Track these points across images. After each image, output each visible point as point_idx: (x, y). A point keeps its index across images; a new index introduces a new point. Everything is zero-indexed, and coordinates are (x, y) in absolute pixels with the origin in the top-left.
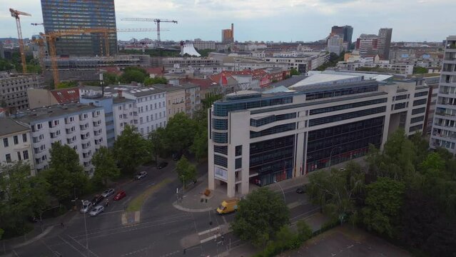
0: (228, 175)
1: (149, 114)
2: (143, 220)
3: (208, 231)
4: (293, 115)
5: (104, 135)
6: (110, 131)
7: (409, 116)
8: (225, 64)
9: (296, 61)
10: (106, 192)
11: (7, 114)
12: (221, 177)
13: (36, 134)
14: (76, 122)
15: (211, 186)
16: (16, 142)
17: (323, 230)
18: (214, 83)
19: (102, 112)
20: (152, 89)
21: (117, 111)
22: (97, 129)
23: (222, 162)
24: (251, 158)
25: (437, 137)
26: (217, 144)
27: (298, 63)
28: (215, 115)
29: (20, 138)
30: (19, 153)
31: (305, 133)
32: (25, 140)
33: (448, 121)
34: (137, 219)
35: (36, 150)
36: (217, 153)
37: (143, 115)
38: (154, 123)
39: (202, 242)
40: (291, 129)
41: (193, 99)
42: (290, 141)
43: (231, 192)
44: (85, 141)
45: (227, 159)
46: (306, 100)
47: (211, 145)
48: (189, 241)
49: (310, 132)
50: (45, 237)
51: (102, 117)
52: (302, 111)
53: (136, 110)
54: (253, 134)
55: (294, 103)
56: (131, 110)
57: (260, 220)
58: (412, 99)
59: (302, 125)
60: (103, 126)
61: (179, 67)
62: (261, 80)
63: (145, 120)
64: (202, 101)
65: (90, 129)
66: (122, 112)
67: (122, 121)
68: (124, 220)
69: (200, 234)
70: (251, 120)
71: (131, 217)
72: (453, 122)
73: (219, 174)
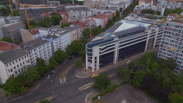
0: (92, 65)
1: (65, 40)
2: (67, 81)
3: (86, 85)
4: (114, 45)
5: (51, 50)
6: (53, 49)
7: (156, 39)
8: (91, 9)
9: (119, 6)
10: (54, 71)
11: (21, 48)
12: (90, 66)
13: (31, 55)
14: (42, 48)
15: (87, 68)
16: (25, 58)
17: (121, 85)
18: (87, 24)
19: (50, 43)
20: (65, 31)
21: (54, 42)
22: (49, 49)
23: (90, 61)
24: (100, 60)
25: (160, 53)
26: (89, 56)
27: (119, 7)
28: (88, 47)
29: (26, 56)
30: (27, 61)
31: (118, 50)
32: (28, 56)
33: (164, 49)
34: (65, 81)
35: (31, 59)
36: (89, 58)
37: (63, 41)
38: (66, 43)
39: (85, 89)
40: (113, 49)
41: (79, 32)
42: (113, 53)
43: (93, 71)
44: (45, 54)
45: (92, 60)
46: (119, 38)
47: (87, 56)
48: (81, 88)
49: (119, 49)
50: (38, 87)
51: (50, 45)
52: (117, 43)
53: (60, 40)
54: (100, 53)
55: (115, 40)
56: (59, 40)
57: (102, 84)
58: (157, 33)
59: (117, 47)
60: (50, 48)
61: (72, 12)
62: (104, 19)
63: (63, 42)
64: (82, 32)
65: (46, 49)
66: (56, 42)
67: (56, 44)
68: (61, 81)
69: (84, 86)
70: (100, 48)
71: (63, 80)
72: (165, 49)
73: (89, 64)
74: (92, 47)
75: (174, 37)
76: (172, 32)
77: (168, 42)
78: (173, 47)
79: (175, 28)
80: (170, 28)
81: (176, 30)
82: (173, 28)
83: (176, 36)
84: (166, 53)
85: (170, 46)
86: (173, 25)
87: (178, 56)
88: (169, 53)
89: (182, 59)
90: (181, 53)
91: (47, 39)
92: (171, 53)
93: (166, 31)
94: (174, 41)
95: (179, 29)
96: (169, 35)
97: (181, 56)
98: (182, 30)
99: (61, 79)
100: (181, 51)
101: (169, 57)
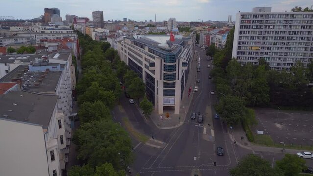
0: (175, 101)
2: (163, 141)
12: (169, 103)
23: (169, 93)
28: (167, 62)
33: (242, 52)
34: (161, 142)
36: (165, 89)
39: (213, 136)
43: (177, 111)
45: (175, 90)
68: (155, 146)
69: (205, 134)
72: (244, 52)
73: (167, 102)
74: (177, 60)
75: (254, 31)
76: (251, 25)
77: (247, 40)
78: (255, 46)
79: (255, 19)
80: (248, 21)
81: (255, 21)
82: (252, 19)
83: (256, 30)
84: (246, 57)
85: (251, 45)
86: (251, 15)
87: (264, 56)
88: (250, 56)
89: (269, 58)
90: (267, 51)
91: (53, 68)
92: (253, 54)
93: (243, 26)
94: (256, 37)
95: (260, 19)
96: (248, 30)
97: (267, 54)
98: (264, 19)
99: (148, 144)
100: (266, 47)
101: (251, 61)
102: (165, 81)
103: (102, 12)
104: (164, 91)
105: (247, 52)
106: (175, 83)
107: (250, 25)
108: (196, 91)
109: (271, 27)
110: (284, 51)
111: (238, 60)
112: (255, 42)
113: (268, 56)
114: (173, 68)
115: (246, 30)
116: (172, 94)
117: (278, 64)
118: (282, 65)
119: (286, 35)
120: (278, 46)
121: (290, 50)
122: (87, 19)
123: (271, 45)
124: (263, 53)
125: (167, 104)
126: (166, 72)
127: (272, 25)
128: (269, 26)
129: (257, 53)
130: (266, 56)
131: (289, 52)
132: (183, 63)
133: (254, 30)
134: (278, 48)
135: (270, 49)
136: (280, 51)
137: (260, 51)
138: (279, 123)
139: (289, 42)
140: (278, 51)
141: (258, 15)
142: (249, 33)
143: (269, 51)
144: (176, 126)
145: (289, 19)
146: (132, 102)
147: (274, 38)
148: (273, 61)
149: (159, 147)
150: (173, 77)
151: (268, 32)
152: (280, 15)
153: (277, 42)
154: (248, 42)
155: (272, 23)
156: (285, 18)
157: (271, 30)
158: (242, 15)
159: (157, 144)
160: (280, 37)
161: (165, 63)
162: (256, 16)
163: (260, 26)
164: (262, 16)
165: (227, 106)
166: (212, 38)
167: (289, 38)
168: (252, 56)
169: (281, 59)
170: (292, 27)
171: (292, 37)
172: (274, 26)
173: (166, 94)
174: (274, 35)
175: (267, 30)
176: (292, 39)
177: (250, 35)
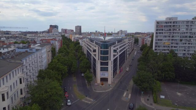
2: (94, 99)
3: (125, 94)
7: (128, 50)
12: (104, 76)
16: (18, 72)
18: (51, 43)
29: (19, 70)
34: (92, 100)
39: (129, 98)
43: (110, 82)
45: (108, 67)
49: (119, 55)
52: (118, 47)
54: (114, 56)
58: (128, 44)
59: (118, 52)
69: (124, 96)
72: (160, 46)
73: (103, 75)
74: (109, 48)
77: (161, 38)
78: (167, 42)
79: (166, 25)
80: (161, 26)
81: (166, 26)
82: (164, 25)
83: (167, 32)
84: (161, 49)
85: (164, 42)
86: (163, 22)
87: (173, 48)
88: (164, 48)
89: (177, 50)
90: (175, 45)
91: (30, 50)
92: (166, 47)
93: (158, 29)
94: (167, 36)
95: (169, 24)
96: (162, 32)
97: (176, 47)
98: (172, 24)
99: (83, 100)
100: (175, 43)
101: (165, 52)
102: (102, 61)
103: (81, 26)
104: (101, 67)
105: (161, 46)
106: (108, 62)
107: (163, 28)
108: (127, 71)
109: (177, 30)
110: (187, 45)
111: (156, 51)
112: (167, 39)
113: (176, 49)
114: (107, 53)
115: (160, 31)
116: (106, 69)
117: (184, 54)
118: (186, 55)
119: (188, 35)
120: (183, 42)
121: (192, 45)
122: (72, 31)
123: (178, 41)
124: (173, 46)
125: (103, 77)
126: (102, 55)
127: (178, 28)
128: (176, 29)
129: (169, 46)
130: (175, 49)
131: (191, 46)
132: (114, 50)
133: (166, 32)
134: (183, 43)
135: (178, 44)
136: (184, 45)
137: (171, 45)
138: (180, 92)
139: (190, 40)
140: (183, 45)
141: (168, 22)
142: (162, 34)
143: (177, 45)
144: (107, 91)
145: (189, 24)
146: (83, 76)
147: (180, 37)
148: (180, 52)
149: (90, 103)
150: (107, 58)
151: (176, 33)
152: (183, 22)
153: (182, 40)
154: (162, 39)
155: (178, 27)
156: (187, 23)
157: (177, 32)
158: (157, 22)
159: (90, 101)
160: (184, 36)
161: (101, 50)
162: (166, 22)
163: (170, 29)
164: (171, 22)
165: (140, 78)
166: (146, 40)
167: (190, 37)
168: (165, 48)
169: (186, 51)
170: (192, 30)
171: (193, 36)
172: (179, 29)
173: (102, 69)
174: (180, 35)
175: (175, 31)
176: (192, 37)
177: (163, 35)
